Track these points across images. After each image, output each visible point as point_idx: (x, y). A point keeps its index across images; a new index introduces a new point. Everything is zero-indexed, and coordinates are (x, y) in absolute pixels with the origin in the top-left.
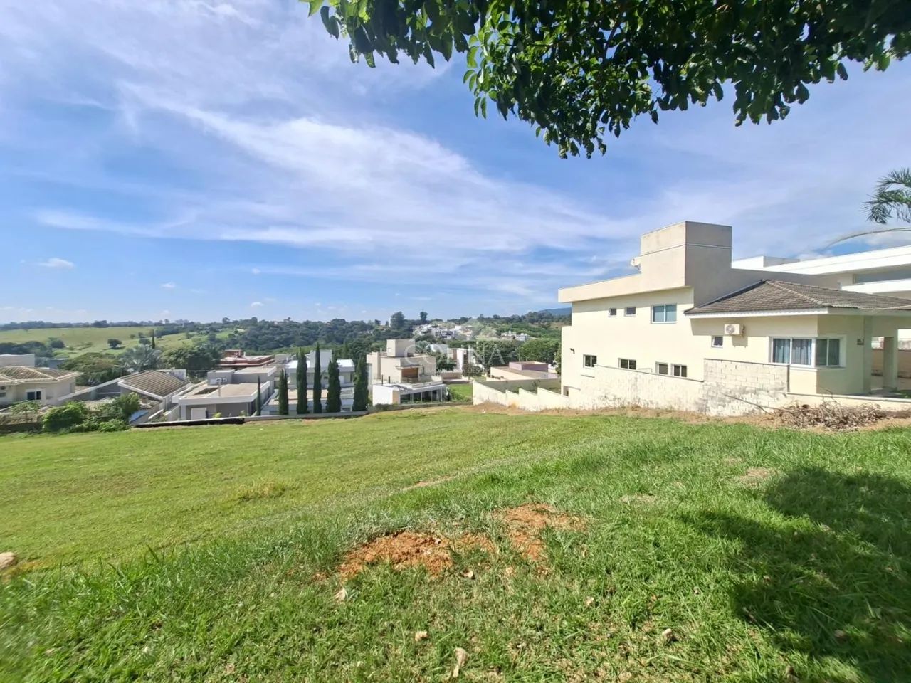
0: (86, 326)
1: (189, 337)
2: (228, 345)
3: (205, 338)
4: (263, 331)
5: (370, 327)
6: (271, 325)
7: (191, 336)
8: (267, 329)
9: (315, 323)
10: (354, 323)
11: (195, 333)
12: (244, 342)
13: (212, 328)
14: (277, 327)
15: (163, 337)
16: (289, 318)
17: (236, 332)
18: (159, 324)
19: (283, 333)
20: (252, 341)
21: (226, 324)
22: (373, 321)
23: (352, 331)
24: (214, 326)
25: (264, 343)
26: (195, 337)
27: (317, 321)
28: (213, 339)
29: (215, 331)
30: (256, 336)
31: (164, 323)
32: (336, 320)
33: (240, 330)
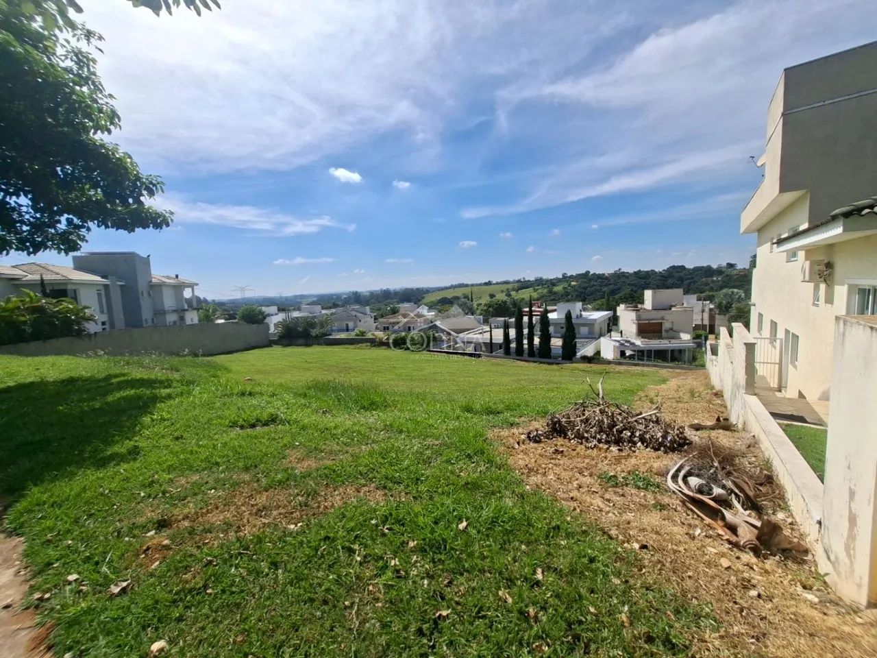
0: (480, 285)
1: (535, 290)
2: (562, 296)
3: (546, 291)
4: (592, 283)
5: (719, 272)
6: (600, 277)
7: (537, 290)
8: (596, 281)
9: (647, 272)
10: (697, 269)
11: (540, 287)
12: (575, 294)
13: (553, 283)
14: (607, 278)
15: (520, 291)
16: (620, 269)
17: (569, 285)
18: (519, 281)
19: (611, 284)
20: (582, 293)
21: (565, 278)
22: (724, 264)
23: (692, 278)
24: (554, 281)
25: (592, 294)
26: (539, 291)
27: (649, 269)
28: (550, 292)
29: (554, 285)
30: (585, 288)
31: (522, 280)
32: (674, 267)
33: (573, 283)
